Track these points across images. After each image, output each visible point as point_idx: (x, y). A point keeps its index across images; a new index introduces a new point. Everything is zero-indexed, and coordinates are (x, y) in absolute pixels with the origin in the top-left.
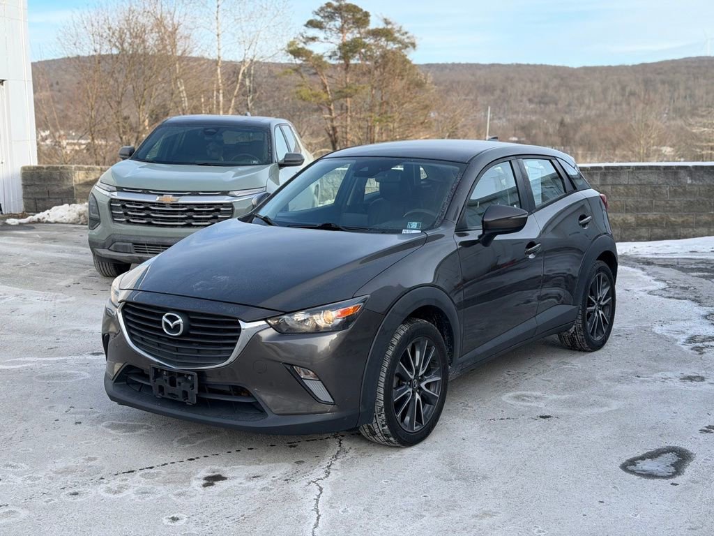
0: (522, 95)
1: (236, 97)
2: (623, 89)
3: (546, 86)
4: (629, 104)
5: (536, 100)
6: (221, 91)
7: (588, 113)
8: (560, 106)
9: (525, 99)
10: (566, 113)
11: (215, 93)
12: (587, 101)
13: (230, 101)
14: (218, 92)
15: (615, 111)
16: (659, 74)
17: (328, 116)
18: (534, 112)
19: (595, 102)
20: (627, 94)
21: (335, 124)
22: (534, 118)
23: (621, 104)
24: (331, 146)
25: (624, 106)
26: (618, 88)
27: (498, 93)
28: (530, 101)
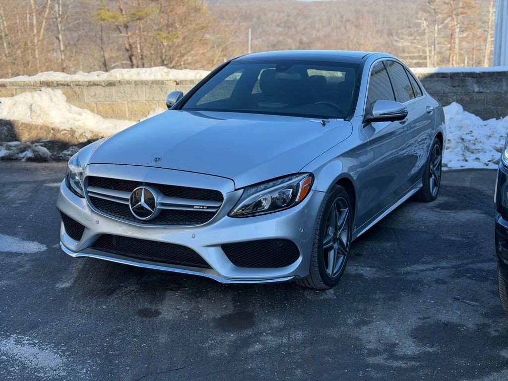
0: (272, 21)
1: (46, 18)
2: (342, 17)
3: (288, 16)
4: (345, 28)
5: (282, 25)
6: (34, 14)
7: (318, 34)
8: (298, 29)
9: (274, 25)
10: (303, 34)
11: (28, 16)
12: (317, 26)
13: (42, 22)
14: (31, 14)
15: (337, 32)
16: (365, 6)
17: (126, 35)
18: (280, 34)
19: (323, 26)
20: (344, 21)
21: (131, 41)
22: (281, 38)
23: (340, 28)
24: (129, 59)
25: (343, 29)
26: (338, 17)
27: (255, 20)
28: (278, 25)
